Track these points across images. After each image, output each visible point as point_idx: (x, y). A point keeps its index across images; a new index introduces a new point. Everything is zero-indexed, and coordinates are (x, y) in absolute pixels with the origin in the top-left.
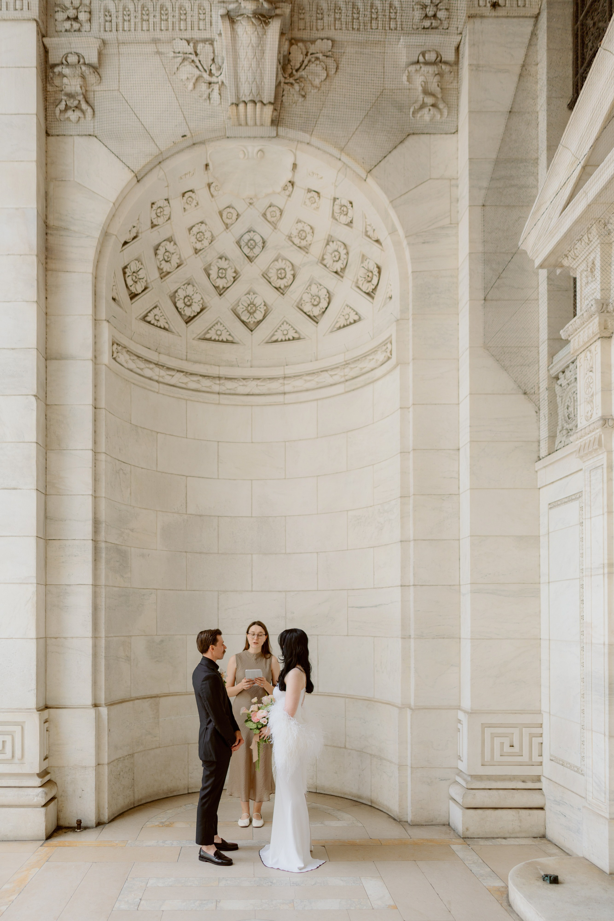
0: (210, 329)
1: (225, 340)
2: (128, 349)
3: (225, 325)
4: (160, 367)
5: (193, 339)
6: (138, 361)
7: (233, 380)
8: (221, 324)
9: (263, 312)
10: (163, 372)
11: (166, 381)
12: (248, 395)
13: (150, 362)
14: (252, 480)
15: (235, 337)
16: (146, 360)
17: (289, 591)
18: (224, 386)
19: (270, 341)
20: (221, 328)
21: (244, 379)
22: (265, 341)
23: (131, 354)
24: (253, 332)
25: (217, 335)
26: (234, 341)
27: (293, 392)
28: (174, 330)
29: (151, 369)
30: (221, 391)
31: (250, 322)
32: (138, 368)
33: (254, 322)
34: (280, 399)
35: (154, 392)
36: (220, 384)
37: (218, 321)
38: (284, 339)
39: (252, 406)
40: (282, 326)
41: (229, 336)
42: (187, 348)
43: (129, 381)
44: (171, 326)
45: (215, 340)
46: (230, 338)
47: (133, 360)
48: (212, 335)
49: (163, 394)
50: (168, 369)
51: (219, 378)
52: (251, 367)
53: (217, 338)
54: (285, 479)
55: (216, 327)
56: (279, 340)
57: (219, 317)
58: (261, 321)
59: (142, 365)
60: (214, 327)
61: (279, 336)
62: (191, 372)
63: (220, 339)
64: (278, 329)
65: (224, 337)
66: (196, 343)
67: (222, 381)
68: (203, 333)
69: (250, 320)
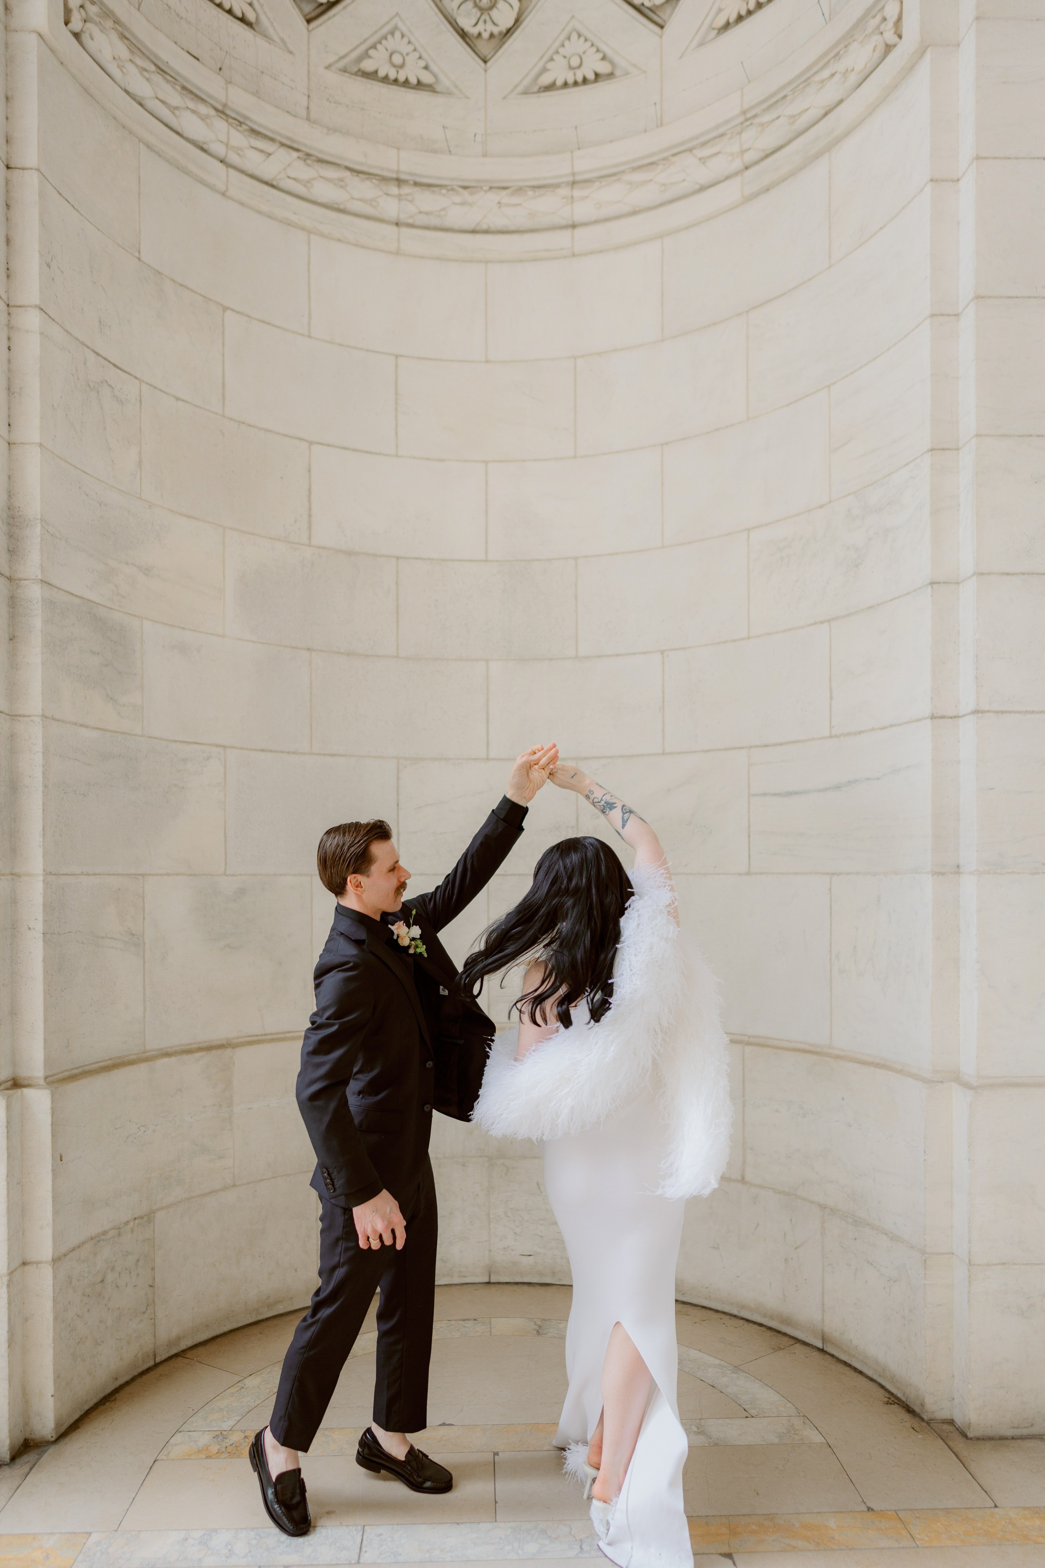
0: (374, 47)
1: (413, 81)
2: (128, 35)
3: (412, 39)
4: (231, 120)
5: (328, 67)
6: (157, 78)
7: (432, 189)
8: (403, 36)
9: (516, 5)
10: (238, 139)
11: (249, 167)
12: (474, 232)
13: (203, 100)
14: (486, 462)
15: (441, 76)
16: (184, 88)
17: (586, 758)
18: (411, 201)
19: (536, 89)
20: (405, 48)
21: (465, 188)
22: (520, 89)
23: (135, 50)
24: (489, 64)
25: (394, 66)
26: (438, 88)
27: (596, 222)
28: (271, 32)
29: (204, 118)
30: (403, 217)
31: (480, 35)
32: (162, 102)
33: (492, 35)
34: (562, 239)
35: (212, 188)
36: (399, 197)
37: (396, 28)
38: (570, 81)
39: (487, 262)
40: (567, 43)
41: (425, 72)
42: (308, 89)
43: (131, 132)
44: (263, 18)
45: (385, 80)
46: (427, 78)
47: (146, 70)
48: (377, 62)
49: (242, 204)
50: (253, 132)
51: (399, 182)
52: (485, 155)
53: (392, 75)
54: (575, 457)
55: (392, 43)
56: (559, 82)
57: (397, 14)
58: (509, 32)
59: (175, 98)
60: (384, 42)
61: (559, 73)
62: (321, 156)
63: (402, 78)
64: (557, 52)
65: (412, 73)
66: (333, 78)
67: (406, 190)
68: (354, 55)
69: (480, 27)
